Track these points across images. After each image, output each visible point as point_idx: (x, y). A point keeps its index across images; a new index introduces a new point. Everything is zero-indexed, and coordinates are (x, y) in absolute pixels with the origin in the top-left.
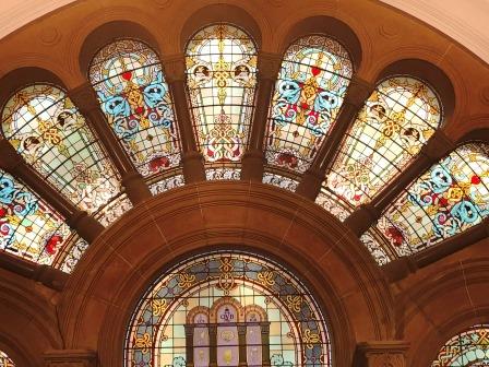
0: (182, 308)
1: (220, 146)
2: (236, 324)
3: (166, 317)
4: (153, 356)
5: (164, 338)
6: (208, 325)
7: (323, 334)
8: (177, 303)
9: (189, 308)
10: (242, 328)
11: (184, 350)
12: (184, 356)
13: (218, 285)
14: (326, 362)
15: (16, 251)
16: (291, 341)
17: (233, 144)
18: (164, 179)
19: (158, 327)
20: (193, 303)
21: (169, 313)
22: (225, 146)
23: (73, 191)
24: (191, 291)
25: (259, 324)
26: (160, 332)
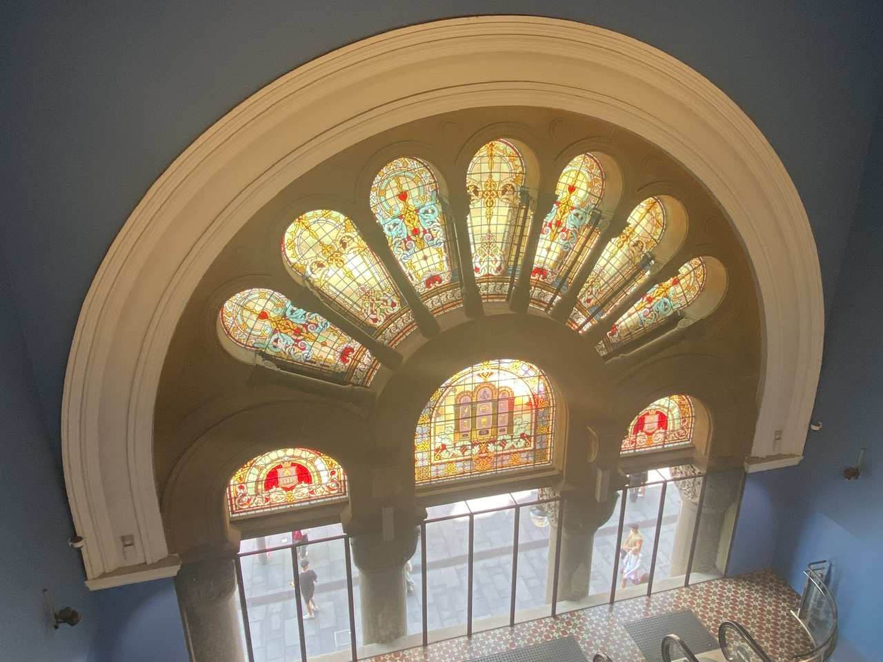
0: (452, 393)
1: (486, 263)
2: (491, 401)
3: (440, 401)
4: (430, 427)
5: (438, 415)
6: (472, 403)
7: (551, 401)
8: (448, 390)
9: (457, 393)
10: (496, 403)
11: (453, 422)
12: (453, 426)
13: (479, 375)
14: (551, 419)
15: (315, 363)
16: (529, 407)
17: (496, 261)
18: (438, 294)
19: (433, 409)
20: (460, 389)
21: (442, 397)
22: (490, 263)
23: (359, 310)
24: (459, 381)
25: (507, 399)
26: (435, 412)
